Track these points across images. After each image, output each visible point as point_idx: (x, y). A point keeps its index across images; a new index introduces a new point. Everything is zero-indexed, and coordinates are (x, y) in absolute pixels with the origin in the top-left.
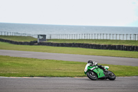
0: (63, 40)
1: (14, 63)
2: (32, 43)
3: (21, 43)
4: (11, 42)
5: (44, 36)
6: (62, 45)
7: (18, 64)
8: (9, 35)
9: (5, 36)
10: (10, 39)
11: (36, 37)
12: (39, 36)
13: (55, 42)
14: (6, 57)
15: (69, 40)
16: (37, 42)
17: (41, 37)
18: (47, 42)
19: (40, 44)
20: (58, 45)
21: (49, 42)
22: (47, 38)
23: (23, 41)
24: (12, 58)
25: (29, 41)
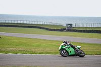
0: (85, 27)
1: (50, 45)
2: (62, 30)
3: (54, 30)
4: (47, 29)
5: (71, 25)
6: (85, 31)
7: (52, 45)
8: (45, 24)
9: (42, 25)
10: (46, 27)
11: (65, 25)
12: (67, 24)
13: (79, 29)
14: (43, 40)
15: (90, 28)
16: (65, 29)
17: (69, 26)
18: (73, 29)
19: (68, 30)
20: (81, 31)
21: (75, 29)
22: (73, 26)
23: (55, 28)
24: (48, 40)
25: (60, 28)
